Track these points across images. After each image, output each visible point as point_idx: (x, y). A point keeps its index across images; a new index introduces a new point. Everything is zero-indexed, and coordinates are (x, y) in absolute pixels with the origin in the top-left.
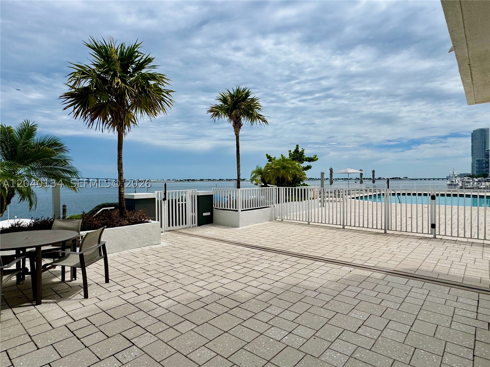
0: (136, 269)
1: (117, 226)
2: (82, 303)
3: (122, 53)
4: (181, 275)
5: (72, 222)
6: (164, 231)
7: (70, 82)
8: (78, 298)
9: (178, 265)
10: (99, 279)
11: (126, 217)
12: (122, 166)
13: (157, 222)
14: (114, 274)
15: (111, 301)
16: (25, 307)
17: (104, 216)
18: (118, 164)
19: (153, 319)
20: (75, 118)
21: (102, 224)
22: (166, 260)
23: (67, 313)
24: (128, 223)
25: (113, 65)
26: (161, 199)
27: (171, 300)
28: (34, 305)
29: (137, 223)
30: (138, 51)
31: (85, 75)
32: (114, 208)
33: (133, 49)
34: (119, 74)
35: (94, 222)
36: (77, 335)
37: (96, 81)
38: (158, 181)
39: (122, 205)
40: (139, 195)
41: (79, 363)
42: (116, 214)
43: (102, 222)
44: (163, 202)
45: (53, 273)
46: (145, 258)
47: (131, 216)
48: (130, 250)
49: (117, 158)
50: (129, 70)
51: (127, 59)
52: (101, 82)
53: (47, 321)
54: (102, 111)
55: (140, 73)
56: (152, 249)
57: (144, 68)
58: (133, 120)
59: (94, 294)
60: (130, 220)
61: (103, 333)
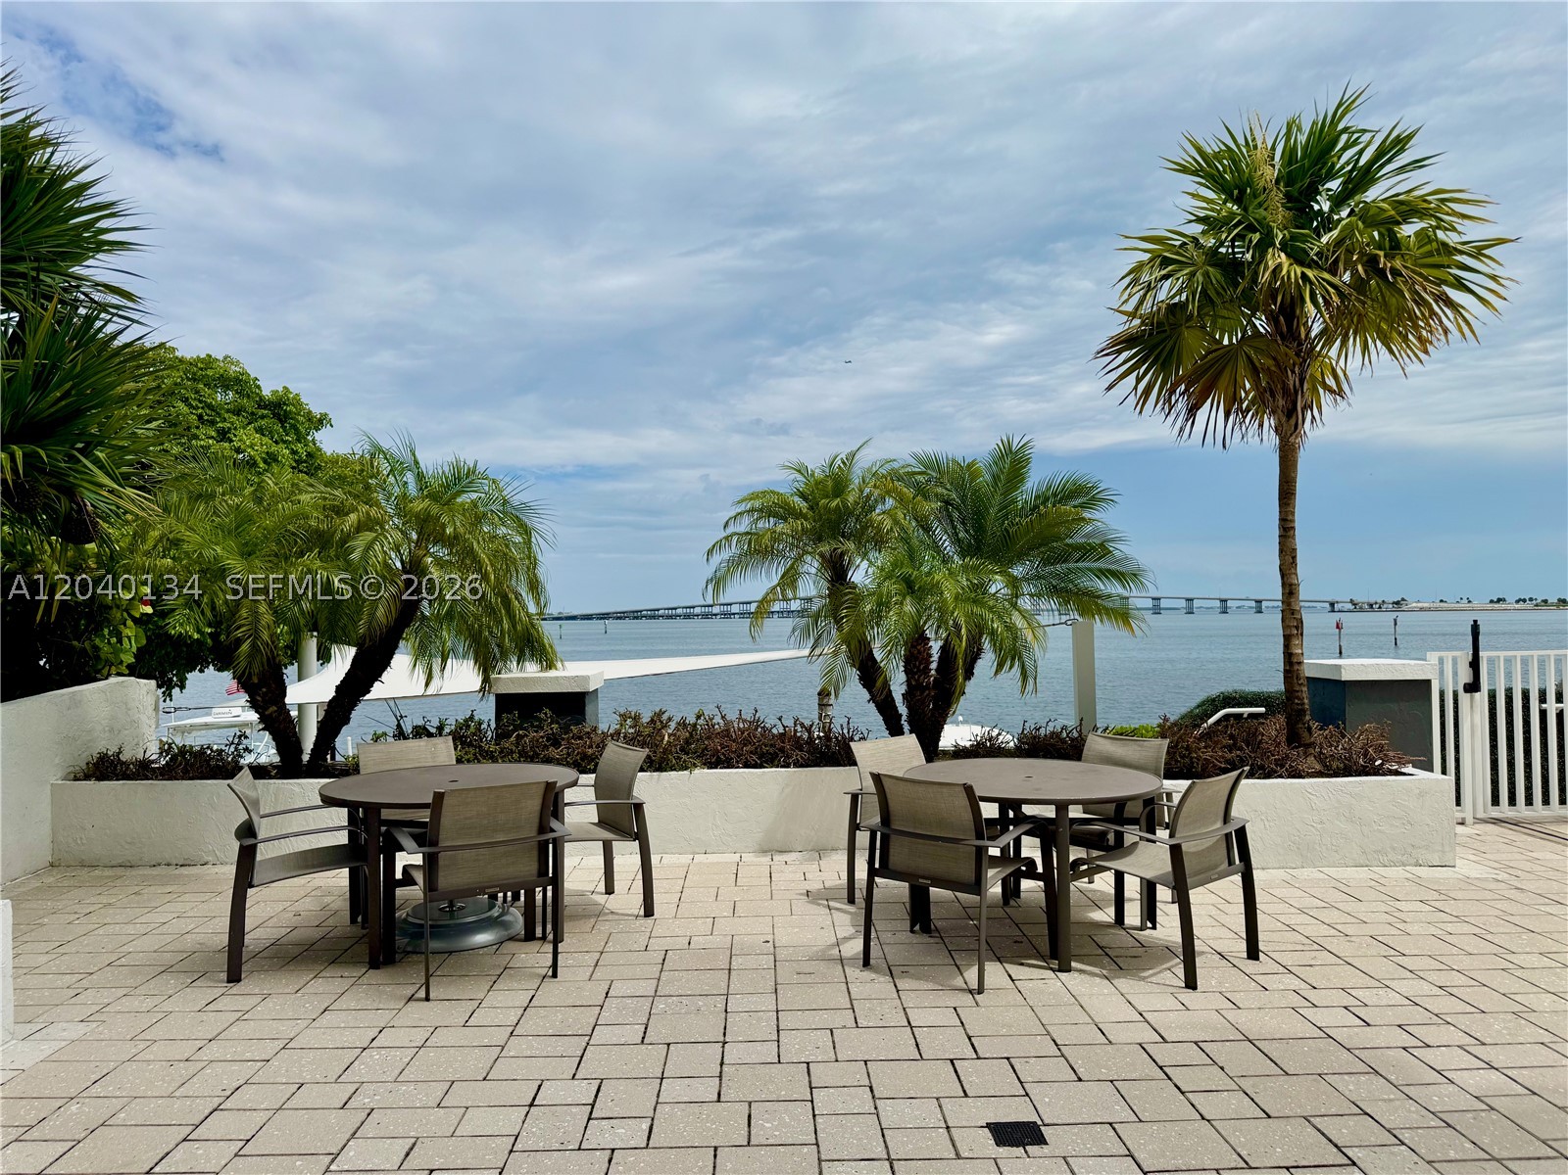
0: (1353, 939)
1: (1281, 777)
2: (1182, 997)
3: (1290, 155)
4: (1548, 1000)
5: (1139, 746)
6: (1469, 820)
7: (1126, 301)
8: (1167, 983)
9: (1535, 961)
10: (1226, 941)
11: (1312, 745)
12: (1294, 558)
13: (1437, 775)
14: (1275, 937)
15: (1271, 1018)
16: (1032, 969)
17: (1232, 737)
18: (1281, 551)
19: (1422, 1113)
20: (1141, 412)
21: (1227, 761)
22: (1477, 931)
23: (1141, 1015)
24: (1318, 767)
25: (1260, 205)
26: (1455, 682)
27: (1499, 1074)
28: (1053, 970)
29: (1356, 771)
30: (1349, 128)
31: (1170, 268)
32: (1262, 710)
33: (1333, 126)
34: (1280, 236)
35: (1202, 753)
36: (1175, 1080)
37: (1204, 277)
38: (1442, 604)
39: (1296, 701)
40: (1357, 667)
41: (1189, 1150)
42: (1274, 733)
43: (1229, 756)
44: (1464, 698)
45: (1090, 896)
46: (1389, 909)
47: (1331, 746)
48: (1332, 871)
49: (1276, 532)
50: (1316, 207)
51: (1309, 170)
52: (1219, 277)
53: (1093, 1020)
54: (1225, 374)
55: (1361, 205)
56: (1418, 882)
57: (1373, 181)
58: (1331, 382)
59: (1213, 983)
60: (1327, 758)
61: (1252, 1100)
